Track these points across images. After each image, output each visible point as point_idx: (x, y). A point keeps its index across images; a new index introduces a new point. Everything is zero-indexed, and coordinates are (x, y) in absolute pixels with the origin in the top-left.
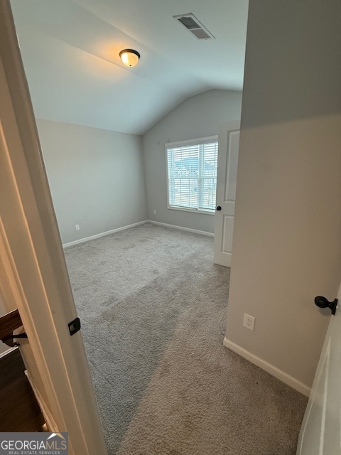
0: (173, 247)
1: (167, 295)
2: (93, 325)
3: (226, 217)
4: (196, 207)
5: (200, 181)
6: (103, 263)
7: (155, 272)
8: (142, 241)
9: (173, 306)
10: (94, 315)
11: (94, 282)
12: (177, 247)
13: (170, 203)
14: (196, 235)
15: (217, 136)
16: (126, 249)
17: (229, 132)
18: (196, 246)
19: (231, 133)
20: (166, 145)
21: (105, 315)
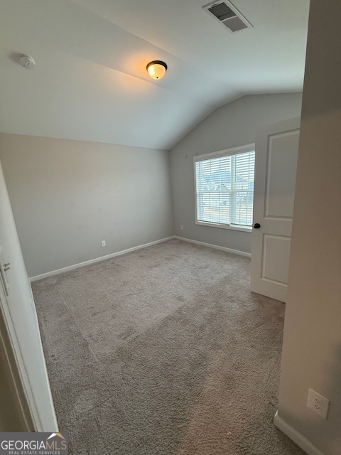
0: (201, 268)
1: (194, 331)
2: (105, 365)
3: (266, 236)
4: (227, 222)
5: (232, 194)
6: (125, 283)
7: (180, 299)
8: (168, 259)
9: (201, 348)
10: (107, 350)
11: (114, 307)
12: (206, 267)
13: (198, 219)
14: (227, 254)
15: (254, 145)
16: (150, 267)
17: (269, 136)
18: (228, 268)
19: (271, 138)
20: (195, 158)
21: (120, 351)
